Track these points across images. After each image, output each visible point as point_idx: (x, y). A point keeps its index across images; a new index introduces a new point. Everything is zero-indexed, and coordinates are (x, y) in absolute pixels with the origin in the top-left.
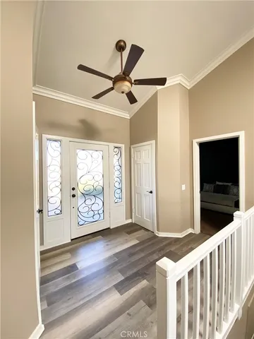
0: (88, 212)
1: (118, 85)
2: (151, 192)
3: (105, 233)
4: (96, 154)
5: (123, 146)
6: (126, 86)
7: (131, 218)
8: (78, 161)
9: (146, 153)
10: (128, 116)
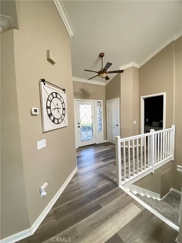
0: (85, 135)
1: (101, 75)
2: (117, 125)
3: (94, 145)
4: (88, 106)
5: (102, 101)
6: (105, 75)
7: (107, 139)
8: (80, 110)
9: (114, 104)
10: (104, 84)
